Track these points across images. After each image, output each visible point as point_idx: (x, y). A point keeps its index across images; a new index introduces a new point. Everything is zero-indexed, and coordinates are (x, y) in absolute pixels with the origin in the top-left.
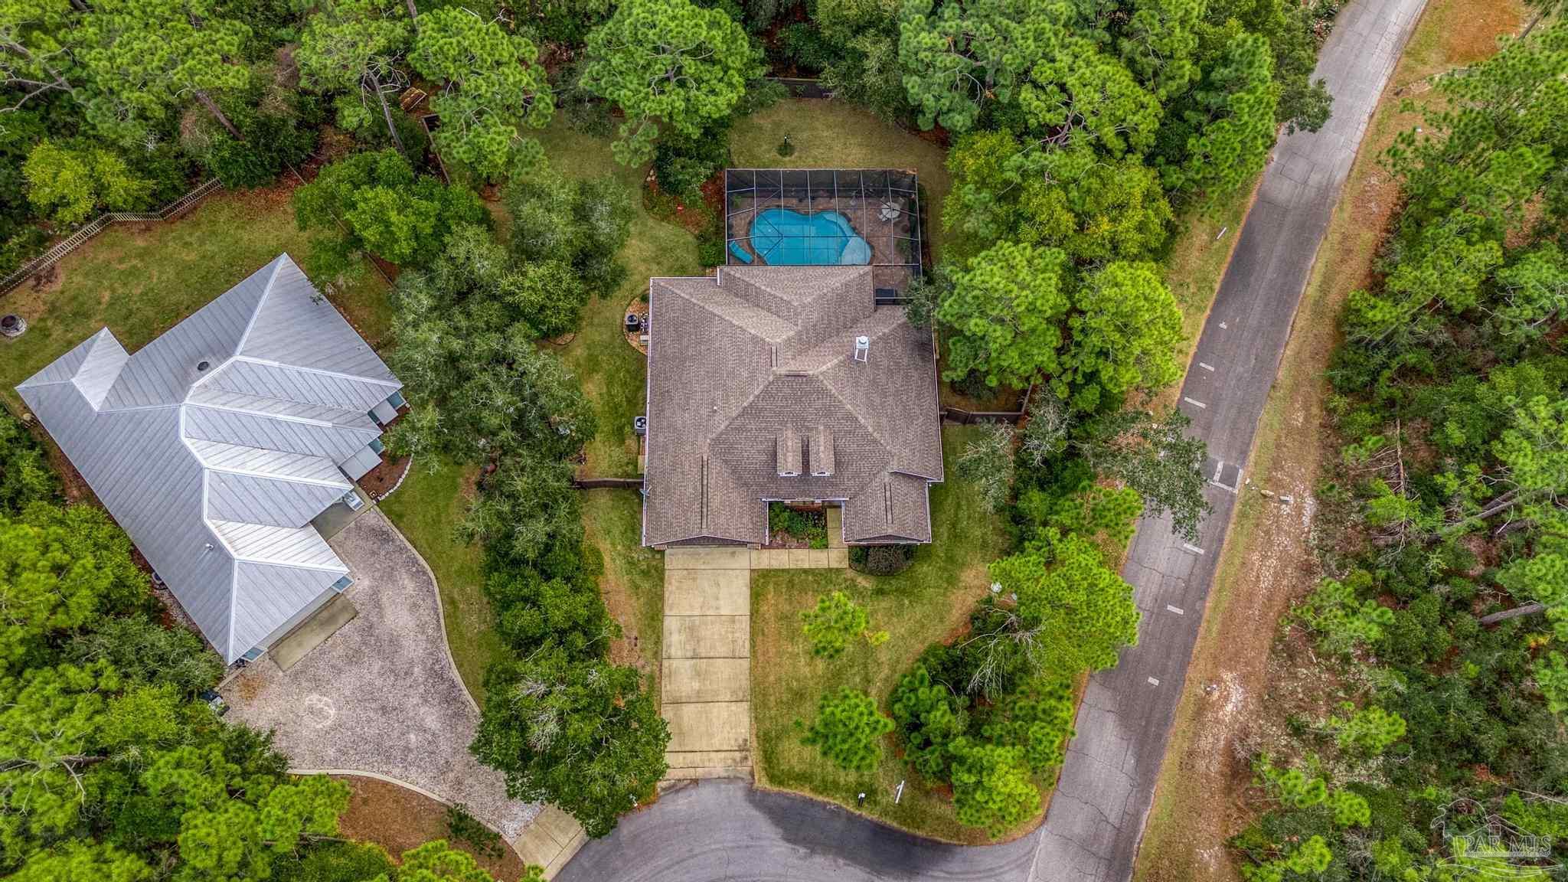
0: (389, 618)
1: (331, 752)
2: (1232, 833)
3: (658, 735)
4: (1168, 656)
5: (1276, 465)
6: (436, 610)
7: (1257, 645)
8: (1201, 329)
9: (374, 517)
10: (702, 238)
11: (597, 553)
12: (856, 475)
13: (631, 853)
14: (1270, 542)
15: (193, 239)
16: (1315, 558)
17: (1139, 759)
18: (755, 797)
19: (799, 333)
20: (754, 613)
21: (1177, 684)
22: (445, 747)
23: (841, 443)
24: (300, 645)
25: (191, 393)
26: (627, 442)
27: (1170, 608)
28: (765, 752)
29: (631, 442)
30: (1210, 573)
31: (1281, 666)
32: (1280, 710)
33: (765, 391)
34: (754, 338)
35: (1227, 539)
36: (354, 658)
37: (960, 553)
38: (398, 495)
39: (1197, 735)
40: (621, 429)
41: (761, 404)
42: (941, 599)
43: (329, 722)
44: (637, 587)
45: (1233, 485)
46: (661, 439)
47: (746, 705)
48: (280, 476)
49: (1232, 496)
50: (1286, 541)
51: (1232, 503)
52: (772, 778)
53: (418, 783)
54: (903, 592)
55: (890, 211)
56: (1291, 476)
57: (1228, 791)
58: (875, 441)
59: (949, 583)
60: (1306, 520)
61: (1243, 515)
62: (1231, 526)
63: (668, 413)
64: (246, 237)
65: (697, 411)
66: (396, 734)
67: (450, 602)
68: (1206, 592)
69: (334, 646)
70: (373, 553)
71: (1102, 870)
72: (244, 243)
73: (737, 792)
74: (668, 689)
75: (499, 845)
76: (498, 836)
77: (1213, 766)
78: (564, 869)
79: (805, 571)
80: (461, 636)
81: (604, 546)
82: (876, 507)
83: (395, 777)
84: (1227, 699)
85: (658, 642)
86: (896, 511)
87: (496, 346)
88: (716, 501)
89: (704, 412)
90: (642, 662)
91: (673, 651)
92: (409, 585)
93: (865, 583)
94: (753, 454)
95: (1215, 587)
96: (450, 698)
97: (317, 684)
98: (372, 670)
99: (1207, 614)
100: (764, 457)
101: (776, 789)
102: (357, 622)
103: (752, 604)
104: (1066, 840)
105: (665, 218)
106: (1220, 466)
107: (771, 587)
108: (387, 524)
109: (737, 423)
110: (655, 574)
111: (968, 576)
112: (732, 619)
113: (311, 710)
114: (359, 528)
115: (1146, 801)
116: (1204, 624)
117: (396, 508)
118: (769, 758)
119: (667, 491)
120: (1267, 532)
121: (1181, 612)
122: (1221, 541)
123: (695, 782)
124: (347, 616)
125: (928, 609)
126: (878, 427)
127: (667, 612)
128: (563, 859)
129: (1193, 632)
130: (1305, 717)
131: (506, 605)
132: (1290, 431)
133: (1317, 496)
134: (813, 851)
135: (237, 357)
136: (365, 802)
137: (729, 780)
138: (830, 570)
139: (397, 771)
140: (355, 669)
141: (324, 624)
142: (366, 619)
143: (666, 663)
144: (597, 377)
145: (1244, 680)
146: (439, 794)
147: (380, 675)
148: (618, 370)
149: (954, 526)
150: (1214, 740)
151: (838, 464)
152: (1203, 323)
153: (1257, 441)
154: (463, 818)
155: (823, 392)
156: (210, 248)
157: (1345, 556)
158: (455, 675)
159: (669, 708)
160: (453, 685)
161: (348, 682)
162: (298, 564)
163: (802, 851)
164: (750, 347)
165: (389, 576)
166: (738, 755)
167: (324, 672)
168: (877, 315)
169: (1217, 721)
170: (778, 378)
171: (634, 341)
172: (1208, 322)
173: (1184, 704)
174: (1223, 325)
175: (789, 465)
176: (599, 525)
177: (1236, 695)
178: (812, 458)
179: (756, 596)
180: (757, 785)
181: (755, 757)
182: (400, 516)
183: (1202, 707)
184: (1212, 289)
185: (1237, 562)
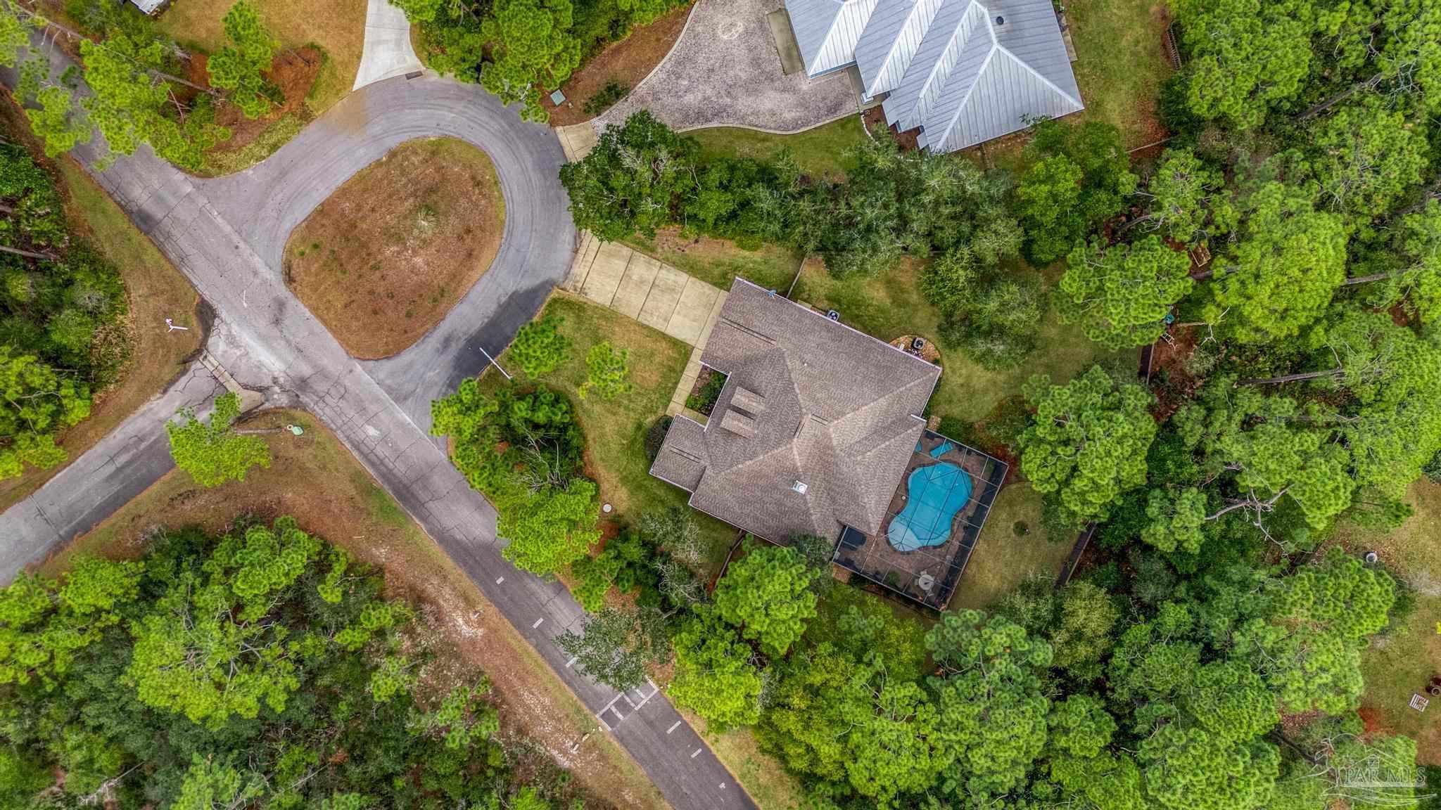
0: (772, 94)
1: (700, 29)
2: (387, 575)
3: (605, 234)
4: (511, 599)
5: (603, 758)
6: (765, 127)
7: (492, 664)
8: (728, 768)
9: (850, 108)
10: (969, 427)
11: (754, 248)
12: (716, 444)
13: (552, 193)
14: (552, 717)
15: (1140, 48)
16: (526, 741)
17: (458, 542)
18: (548, 285)
19: (832, 448)
20: (664, 336)
21: (490, 594)
22: (668, 100)
23: (740, 441)
24: (781, 31)
25: (979, 6)
26: (826, 302)
27: (541, 620)
28: (574, 304)
29: (825, 304)
30: (550, 662)
31: (469, 671)
32: (443, 653)
33: (797, 402)
34: (843, 414)
35: (567, 688)
36: (756, 62)
37: (641, 495)
38: (860, 130)
39: (454, 589)
40: (839, 302)
41: (791, 396)
42: (617, 466)
43: (719, 32)
44: (718, 266)
45: (603, 716)
46: (807, 321)
47: (608, 304)
48: (895, 51)
49: (595, 712)
50: (548, 729)
51: (591, 708)
52: (555, 301)
53: (655, 76)
54: (633, 442)
55: (926, 581)
56: (588, 763)
57: (412, 588)
58: (731, 466)
59: (626, 477)
60: (555, 753)
61: (579, 711)
62: (575, 698)
63: (824, 333)
64: (1124, 87)
65: (812, 353)
66: (692, 72)
67: (766, 138)
68: (539, 651)
69: (770, 53)
70: (824, 99)
71: (406, 481)
72: (1119, 84)
73: (556, 274)
74: (641, 258)
75: (592, 113)
76: (598, 114)
77: (431, 587)
78: (561, 148)
79: (676, 383)
80: (739, 137)
81: (757, 256)
82: (687, 446)
83: (666, 63)
84: (466, 622)
85: (674, 264)
86: (678, 458)
87: (915, 225)
88: (740, 336)
89: (808, 357)
90: (666, 248)
91: (663, 271)
92: (788, 116)
93: (650, 420)
94: (762, 377)
95: (541, 660)
96: (700, 115)
97: (748, 33)
98: (742, 72)
99: (525, 643)
100: (756, 384)
101: (548, 300)
102: (779, 73)
103: (671, 338)
104: (432, 467)
105: (1000, 407)
106: (620, 716)
107: (675, 355)
108: (842, 114)
109: (786, 375)
110: (723, 282)
111: (623, 493)
112: (667, 320)
113: (733, 25)
114: (847, 95)
115: (431, 531)
116: (520, 637)
117: (850, 126)
118: (569, 305)
119: (766, 308)
120: (559, 720)
121: (535, 626)
122: (569, 683)
123: (576, 251)
124: (787, 67)
125: (614, 454)
126: (738, 474)
127: (692, 279)
128: (567, 149)
129: (518, 626)
130: (431, 667)
131: (732, 169)
132: (621, 784)
133: (568, 771)
134: (500, 306)
135: (996, 46)
136: (658, 40)
137: (567, 274)
138: (669, 401)
139: (668, 66)
140: (747, 61)
141: (788, 49)
142: (780, 79)
143: (658, 264)
144: (888, 302)
145: (473, 642)
146: (641, 88)
147: (736, 76)
148: (886, 319)
149: (662, 501)
150: (447, 599)
151: (729, 433)
152: (731, 772)
153: (625, 755)
154: (618, 96)
155: (777, 445)
156: (1126, 58)
157: (518, 763)
158: (715, 124)
159: (629, 254)
160: (707, 120)
161: (740, 52)
162: (826, 43)
163: (503, 299)
164: (837, 408)
165: (803, 104)
166: (580, 285)
167: (754, 41)
168: (832, 520)
169: (456, 607)
170: (802, 415)
171: (904, 341)
172: (731, 777)
173: (476, 593)
174: (723, 786)
175: (741, 398)
176: (773, 259)
177: (466, 631)
178: (739, 416)
179: (675, 343)
180: (556, 289)
181: (573, 295)
182: (843, 126)
183: (469, 603)
184: (756, 795)
185: (550, 686)
